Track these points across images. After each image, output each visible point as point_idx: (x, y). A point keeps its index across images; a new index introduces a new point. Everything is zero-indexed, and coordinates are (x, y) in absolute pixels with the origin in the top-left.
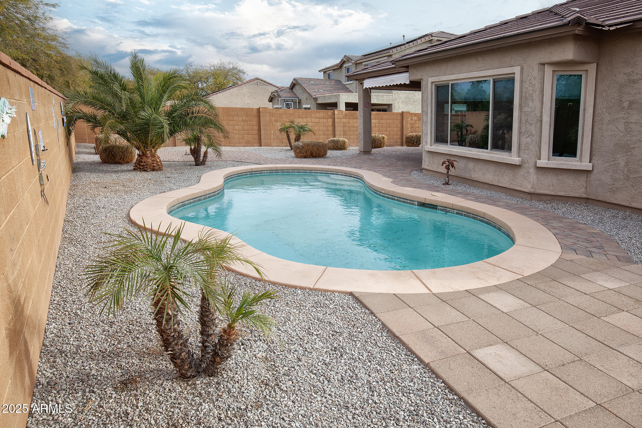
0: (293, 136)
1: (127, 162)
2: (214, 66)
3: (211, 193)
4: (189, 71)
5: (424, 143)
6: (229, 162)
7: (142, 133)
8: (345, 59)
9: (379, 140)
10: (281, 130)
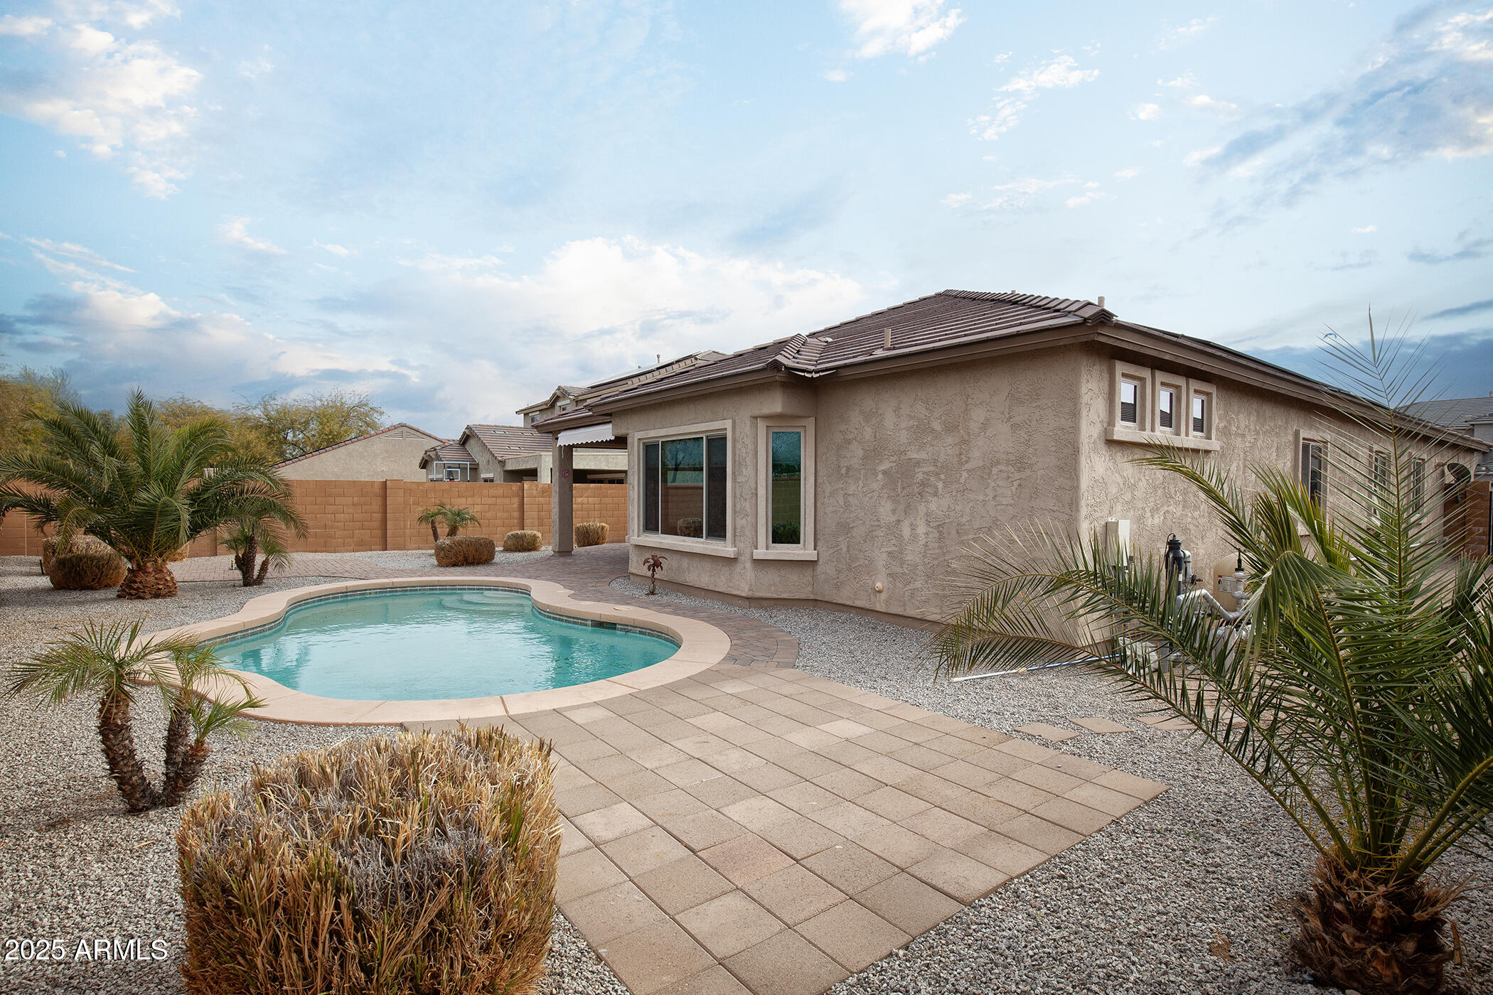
0: (443, 529)
1: (108, 586)
2: (321, 400)
3: (257, 627)
4: (270, 408)
5: (631, 531)
6: (310, 578)
7: (140, 529)
8: (558, 394)
9: (595, 531)
10: (421, 519)
